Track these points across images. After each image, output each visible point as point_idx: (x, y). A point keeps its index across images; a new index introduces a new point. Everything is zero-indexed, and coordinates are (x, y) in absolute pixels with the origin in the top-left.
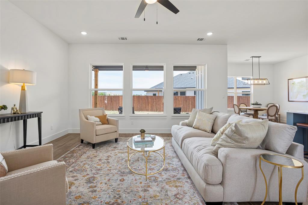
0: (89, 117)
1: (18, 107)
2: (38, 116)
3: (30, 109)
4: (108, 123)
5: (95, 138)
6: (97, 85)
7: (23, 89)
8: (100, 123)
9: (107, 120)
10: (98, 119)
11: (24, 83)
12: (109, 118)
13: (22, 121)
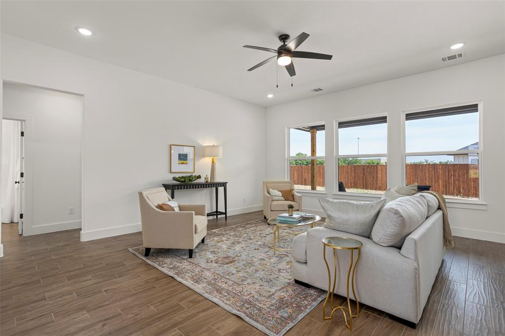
0: (271, 190)
1: (209, 176)
2: (224, 185)
3: (218, 179)
4: (292, 199)
5: (269, 214)
6: (314, 151)
7: (213, 162)
8: (283, 198)
9: (293, 195)
10: (280, 194)
11: (213, 156)
12: (296, 194)
13: (215, 188)
